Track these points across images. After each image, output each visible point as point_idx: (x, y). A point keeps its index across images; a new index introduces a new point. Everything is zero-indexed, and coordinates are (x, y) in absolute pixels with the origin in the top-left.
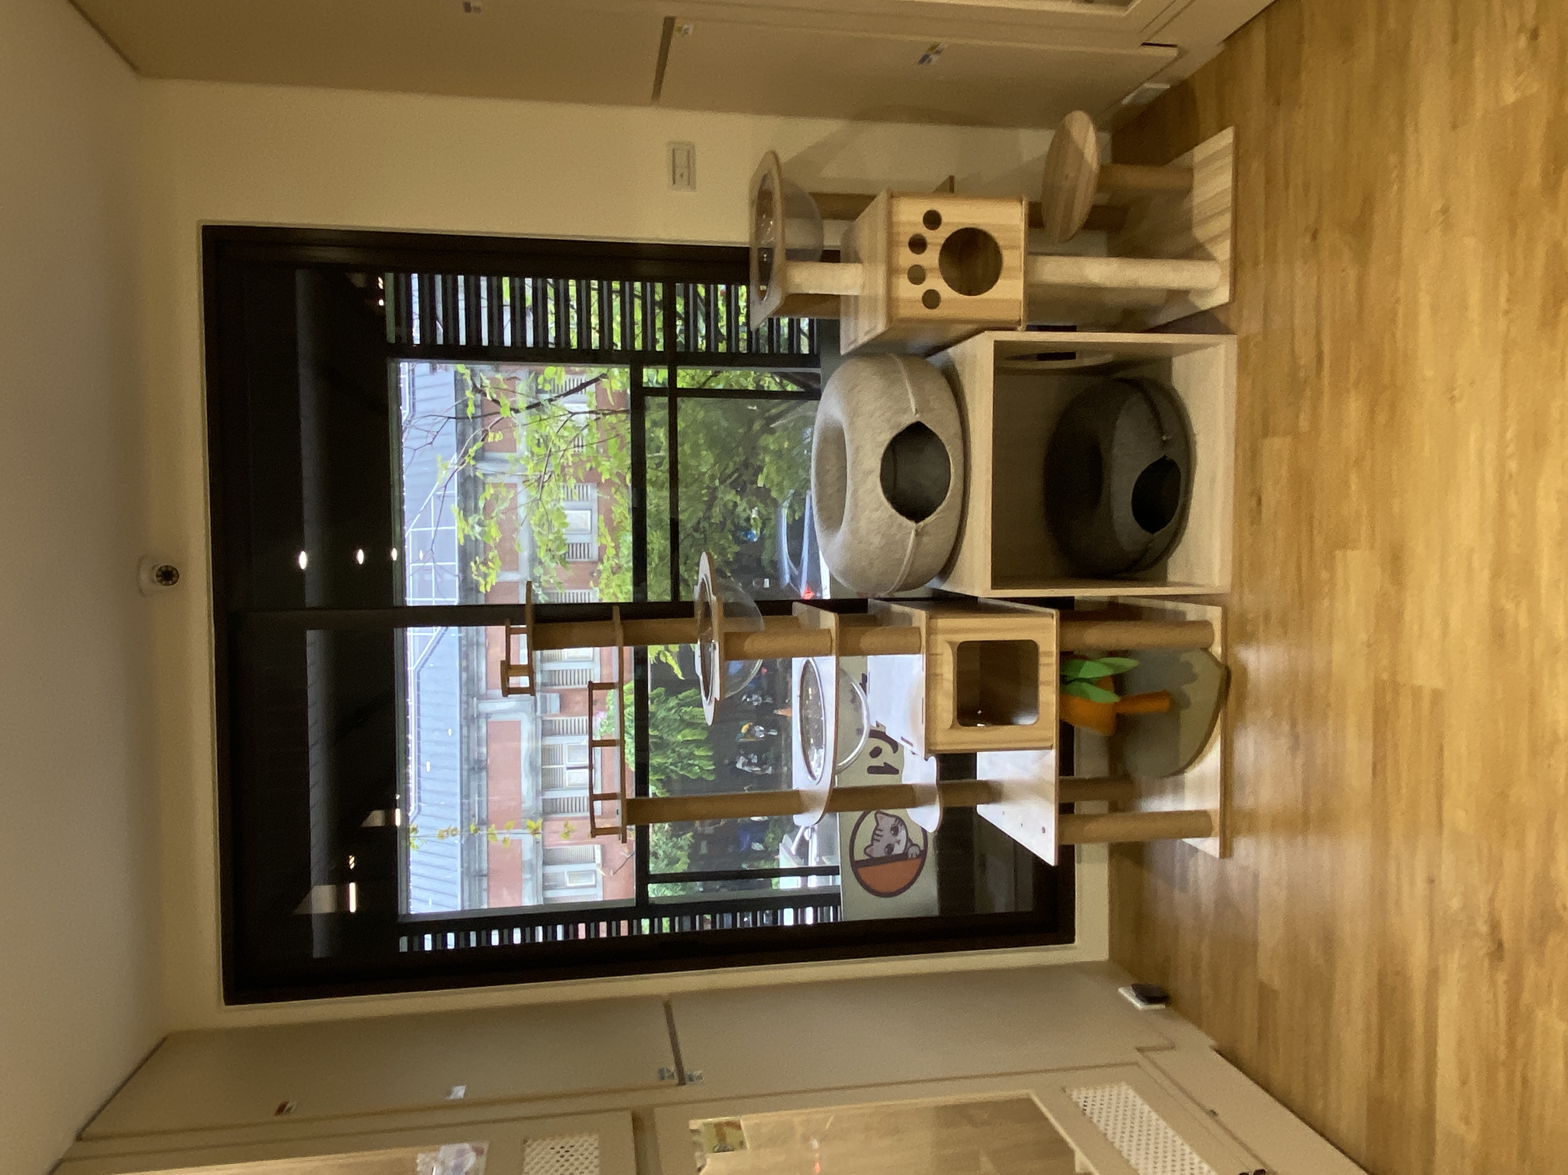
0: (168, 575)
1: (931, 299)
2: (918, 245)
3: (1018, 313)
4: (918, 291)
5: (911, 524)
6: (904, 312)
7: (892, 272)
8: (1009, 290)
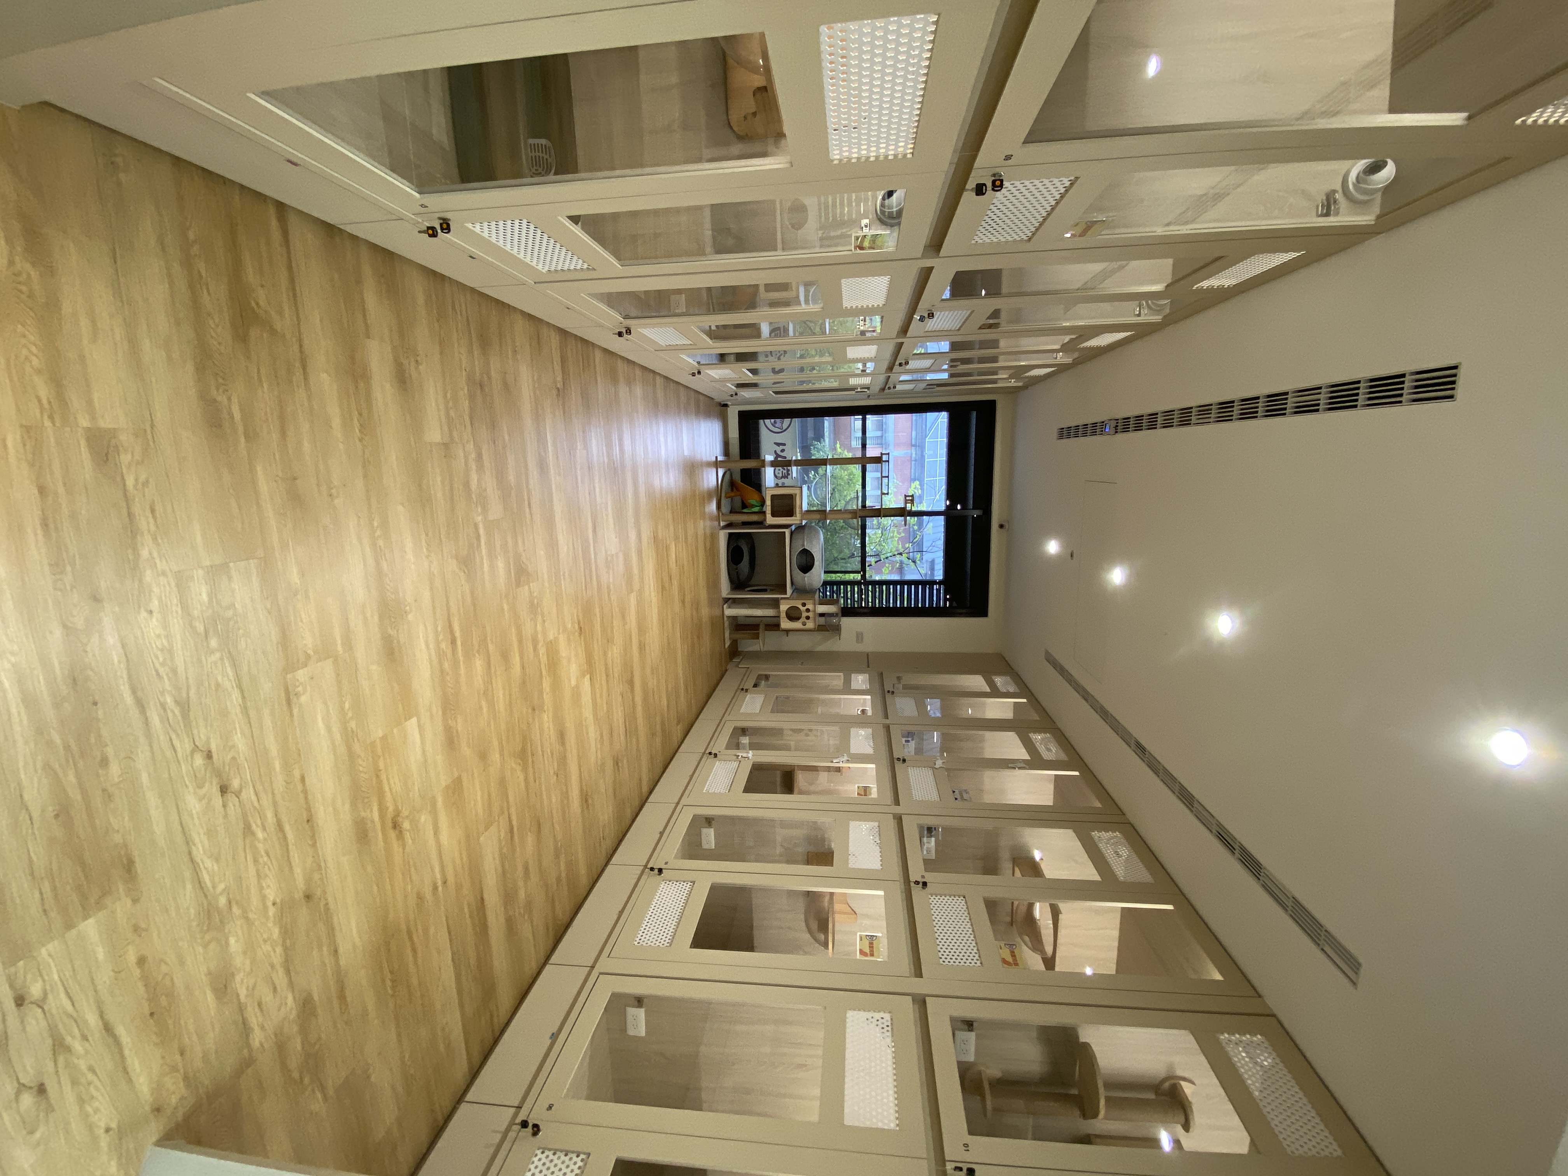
0: (1001, 526)
1: (804, 605)
2: (808, 618)
3: (782, 601)
4: (807, 606)
5: (806, 547)
6: (811, 601)
7: (814, 611)
8: (784, 607)
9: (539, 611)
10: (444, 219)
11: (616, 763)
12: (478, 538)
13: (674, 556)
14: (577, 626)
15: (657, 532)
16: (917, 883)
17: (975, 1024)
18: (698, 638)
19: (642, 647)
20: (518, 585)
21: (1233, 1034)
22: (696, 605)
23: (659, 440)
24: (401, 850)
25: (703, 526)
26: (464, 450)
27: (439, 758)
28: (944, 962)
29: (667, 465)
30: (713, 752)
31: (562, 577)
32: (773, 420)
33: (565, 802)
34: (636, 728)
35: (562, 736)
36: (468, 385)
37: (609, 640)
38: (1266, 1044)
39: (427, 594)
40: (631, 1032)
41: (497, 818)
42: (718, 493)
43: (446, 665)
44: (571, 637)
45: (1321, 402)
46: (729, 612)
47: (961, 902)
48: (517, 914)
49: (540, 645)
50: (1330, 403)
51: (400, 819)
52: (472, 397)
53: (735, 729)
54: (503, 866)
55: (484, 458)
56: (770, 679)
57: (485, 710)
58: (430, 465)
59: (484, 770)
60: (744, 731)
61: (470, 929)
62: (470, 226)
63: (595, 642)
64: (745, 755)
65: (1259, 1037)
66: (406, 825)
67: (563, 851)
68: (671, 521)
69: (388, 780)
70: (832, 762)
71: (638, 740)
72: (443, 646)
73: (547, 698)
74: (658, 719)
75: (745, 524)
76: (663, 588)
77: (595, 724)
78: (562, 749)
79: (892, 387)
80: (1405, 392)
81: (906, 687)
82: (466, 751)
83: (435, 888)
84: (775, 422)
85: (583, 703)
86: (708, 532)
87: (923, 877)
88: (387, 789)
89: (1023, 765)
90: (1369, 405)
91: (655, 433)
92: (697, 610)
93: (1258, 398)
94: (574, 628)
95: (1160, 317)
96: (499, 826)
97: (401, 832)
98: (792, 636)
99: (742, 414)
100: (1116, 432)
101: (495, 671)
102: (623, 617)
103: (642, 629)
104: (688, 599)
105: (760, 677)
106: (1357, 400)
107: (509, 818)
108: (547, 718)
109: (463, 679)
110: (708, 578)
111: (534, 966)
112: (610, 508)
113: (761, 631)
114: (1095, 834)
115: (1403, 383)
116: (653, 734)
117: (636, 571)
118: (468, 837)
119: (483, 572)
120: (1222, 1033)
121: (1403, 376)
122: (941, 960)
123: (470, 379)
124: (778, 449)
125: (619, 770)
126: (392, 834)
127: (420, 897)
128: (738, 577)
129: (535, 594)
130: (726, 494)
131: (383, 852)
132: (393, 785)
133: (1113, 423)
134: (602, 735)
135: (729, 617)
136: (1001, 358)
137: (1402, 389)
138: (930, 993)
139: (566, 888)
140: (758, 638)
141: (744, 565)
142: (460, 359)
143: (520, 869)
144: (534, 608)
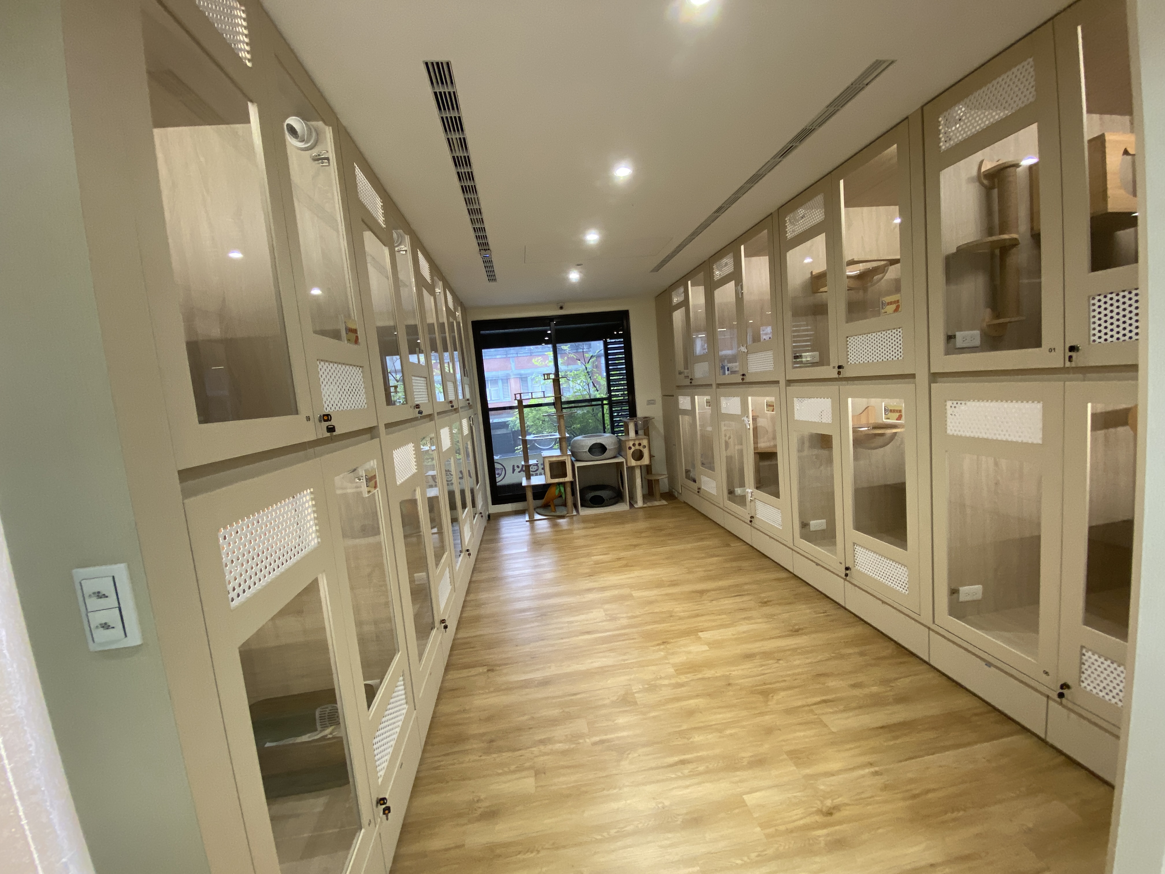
0: (561, 308)
1: (630, 448)
2: (640, 444)
3: (629, 465)
4: (631, 445)
5: (587, 450)
6: (627, 443)
7: (634, 440)
8: (633, 463)
9: (653, 682)
10: (377, 803)
11: (765, 603)
12: (602, 742)
13: (602, 557)
14: (662, 647)
15: (586, 573)
16: (839, 373)
17: (950, 334)
18: (661, 530)
19: (673, 584)
20: (636, 703)
21: (940, 139)
22: (638, 533)
23: (518, 576)
24: (848, 808)
25: (579, 531)
26: (538, 756)
27: (774, 772)
28: (901, 356)
29: (536, 567)
30: (749, 519)
31: (626, 662)
32: (497, 476)
33: (799, 651)
34: (737, 586)
35: (749, 656)
36: (491, 753)
37: (670, 616)
38: (946, 114)
39: (649, 788)
40: (979, 596)
41: (816, 716)
42: (553, 518)
43: (701, 768)
44: (671, 651)
45: (458, 137)
46: (640, 503)
47: (851, 340)
48: (892, 693)
49: (679, 681)
50: (458, 130)
51: (824, 809)
52: (500, 750)
53: (729, 499)
54: (855, 709)
55: (543, 737)
56: (688, 468)
57: (733, 731)
58: (553, 788)
59: (780, 730)
60: (731, 492)
61: (907, 739)
62: (380, 780)
63: (673, 628)
64: (750, 495)
65: (940, 119)
66: (829, 803)
67: (837, 651)
68: (577, 561)
69: (794, 821)
70: (749, 429)
71: (746, 584)
72: (686, 772)
73: (719, 672)
74: (728, 565)
75: (573, 493)
76: (626, 566)
77: (736, 626)
78: (758, 657)
79: (468, 402)
80: (447, 91)
81: (686, 368)
82: (766, 747)
83: (876, 773)
84: (498, 474)
85: (720, 637)
86: (582, 525)
87: (834, 367)
88: (801, 822)
89: (739, 287)
90: (458, 109)
91: (513, 579)
92: (641, 532)
93: (458, 173)
94: (663, 649)
95: (406, 236)
96: (823, 714)
97: (834, 808)
98: (655, 453)
99: (494, 503)
100: (489, 249)
101: (702, 722)
102: (651, 603)
103: (659, 584)
104: (635, 541)
105: (688, 477)
106: (455, 117)
107: (815, 704)
108: (736, 671)
109: (710, 753)
110: (616, 524)
111: (932, 675)
112: (572, 619)
113: (653, 478)
114: (789, 235)
115: (440, 93)
116: (740, 569)
117: (616, 592)
118: (833, 743)
119: (628, 736)
120: (940, 147)
121: (435, 93)
122: (900, 358)
123: (487, 751)
124: (517, 470)
125: (770, 601)
126: (837, 816)
127: (885, 787)
128: (614, 498)
129: (641, 687)
130: (552, 511)
131: (851, 824)
132: (798, 816)
133: (483, 252)
134: (745, 619)
135: (644, 503)
136: (441, 321)
137: (445, 93)
138: (927, 369)
139: (868, 647)
140: (658, 480)
141: (604, 494)
142: (473, 761)
143: (857, 692)
144: (652, 687)
